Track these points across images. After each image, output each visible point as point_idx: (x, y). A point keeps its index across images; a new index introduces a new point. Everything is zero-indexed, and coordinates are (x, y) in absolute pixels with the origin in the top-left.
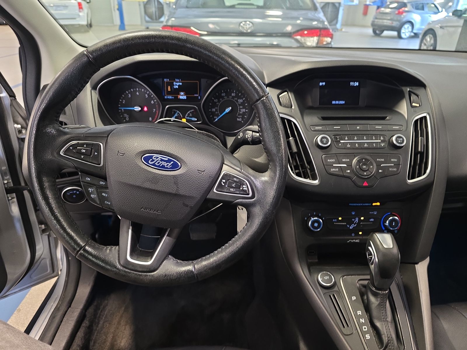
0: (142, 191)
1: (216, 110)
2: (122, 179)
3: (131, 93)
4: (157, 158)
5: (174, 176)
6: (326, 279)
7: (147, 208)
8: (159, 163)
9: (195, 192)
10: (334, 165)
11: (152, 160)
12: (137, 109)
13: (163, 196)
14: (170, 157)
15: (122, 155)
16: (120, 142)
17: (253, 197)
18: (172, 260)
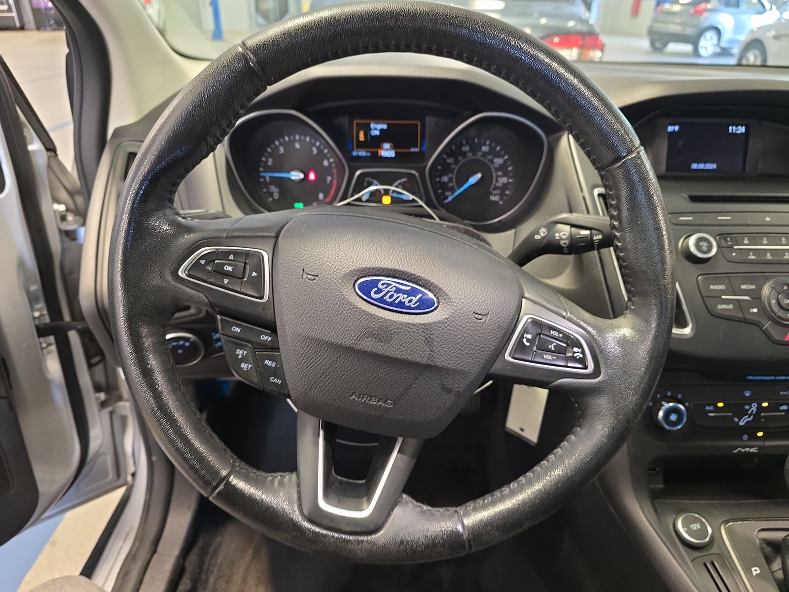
0: (354, 357)
1: (450, 180)
2: (313, 332)
3: (286, 145)
4: (389, 285)
5: (425, 327)
6: (695, 528)
7: (364, 395)
8: (391, 297)
9: (467, 361)
10: (723, 297)
11: (376, 289)
12: (297, 176)
13: (399, 370)
14: (414, 283)
15: (313, 278)
16: (306, 249)
17: (596, 373)
18: (411, 506)
